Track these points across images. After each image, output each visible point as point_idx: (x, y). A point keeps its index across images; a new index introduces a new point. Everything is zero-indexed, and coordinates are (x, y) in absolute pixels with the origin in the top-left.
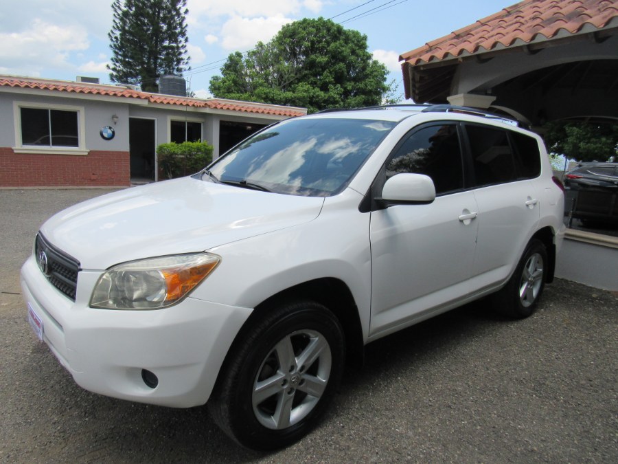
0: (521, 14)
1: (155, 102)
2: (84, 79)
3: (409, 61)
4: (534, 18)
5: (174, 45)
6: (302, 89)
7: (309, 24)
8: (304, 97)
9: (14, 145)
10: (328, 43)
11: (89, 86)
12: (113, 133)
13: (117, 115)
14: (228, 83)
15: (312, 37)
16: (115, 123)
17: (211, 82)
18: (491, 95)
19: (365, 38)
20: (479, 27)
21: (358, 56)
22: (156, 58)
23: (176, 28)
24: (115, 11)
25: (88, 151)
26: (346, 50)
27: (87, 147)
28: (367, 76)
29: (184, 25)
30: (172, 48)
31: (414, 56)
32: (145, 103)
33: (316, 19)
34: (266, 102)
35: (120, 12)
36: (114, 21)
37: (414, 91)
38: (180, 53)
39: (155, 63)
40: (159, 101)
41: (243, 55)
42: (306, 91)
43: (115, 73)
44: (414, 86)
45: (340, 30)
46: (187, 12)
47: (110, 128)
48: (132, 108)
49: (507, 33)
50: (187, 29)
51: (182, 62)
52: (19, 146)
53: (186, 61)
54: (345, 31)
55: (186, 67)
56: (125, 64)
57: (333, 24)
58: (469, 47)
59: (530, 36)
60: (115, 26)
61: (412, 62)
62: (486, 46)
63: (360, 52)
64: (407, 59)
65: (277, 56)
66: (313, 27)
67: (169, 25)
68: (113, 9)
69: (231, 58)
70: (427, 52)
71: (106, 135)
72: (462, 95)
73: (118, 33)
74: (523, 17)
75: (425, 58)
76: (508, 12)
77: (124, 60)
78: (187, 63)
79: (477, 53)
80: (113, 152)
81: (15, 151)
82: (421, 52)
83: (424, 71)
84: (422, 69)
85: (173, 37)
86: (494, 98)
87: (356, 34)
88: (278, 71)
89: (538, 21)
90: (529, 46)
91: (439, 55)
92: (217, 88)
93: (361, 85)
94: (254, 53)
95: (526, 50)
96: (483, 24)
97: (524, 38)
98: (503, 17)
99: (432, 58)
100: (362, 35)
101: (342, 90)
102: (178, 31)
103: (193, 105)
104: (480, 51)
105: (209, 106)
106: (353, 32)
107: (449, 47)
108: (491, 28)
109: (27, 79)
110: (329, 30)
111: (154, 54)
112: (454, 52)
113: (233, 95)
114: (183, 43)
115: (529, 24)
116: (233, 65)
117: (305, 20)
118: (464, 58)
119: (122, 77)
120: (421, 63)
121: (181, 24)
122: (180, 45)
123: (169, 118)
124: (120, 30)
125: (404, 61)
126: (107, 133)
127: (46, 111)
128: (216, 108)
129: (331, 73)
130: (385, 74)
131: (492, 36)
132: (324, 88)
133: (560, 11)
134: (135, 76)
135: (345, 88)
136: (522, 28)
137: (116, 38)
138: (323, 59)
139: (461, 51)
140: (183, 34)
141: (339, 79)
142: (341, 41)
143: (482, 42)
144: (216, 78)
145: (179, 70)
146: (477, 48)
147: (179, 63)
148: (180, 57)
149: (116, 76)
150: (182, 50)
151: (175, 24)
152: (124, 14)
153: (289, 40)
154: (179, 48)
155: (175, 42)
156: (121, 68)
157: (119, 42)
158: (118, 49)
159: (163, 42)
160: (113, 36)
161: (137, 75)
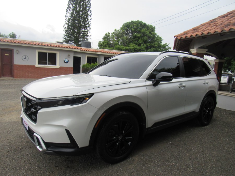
0: (217, 22)
1: (82, 50)
2: (58, 42)
3: (178, 38)
4: (221, 24)
6: (132, 46)
7: (134, 22)
8: (132, 49)
9: (36, 65)
10: (141, 29)
11: (60, 45)
12: (68, 61)
13: (70, 55)
14: (105, 44)
15: (135, 27)
16: (69, 57)
17: (99, 43)
18: (206, 49)
19: (154, 28)
20: (202, 26)
21: (151, 34)
22: (79, 35)
23: (87, 24)
24: (66, 18)
25: (60, 67)
26: (148, 32)
27: (59, 66)
28: (155, 41)
29: (89, 24)
30: (85, 31)
31: (179, 36)
32: (79, 51)
33: (136, 21)
34: (119, 50)
36: (65, 22)
37: (177, 47)
38: (88, 33)
39: (79, 36)
40: (83, 50)
41: (110, 33)
42: (133, 47)
43: (65, 40)
44: (177, 45)
45: (145, 25)
46: (91, 19)
47: (67, 59)
48: (75, 52)
49: (212, 29)
51: (88, 36)
52: (37, 65)
53: (89, 36)
54: (147, 25)
55: (90, 38)
56: (69, 37)
57: (143, 23)
58: (199, 34)
59: (221, 30)
60: (66, 24)
61: (179, 38)
62: (205, 33)
63: (152, 33)
64: (177, 37)
65: (122, 34)
66: (136, 24)
67: (84, 23)
69: (106, 35)
70: (184, 35)
71: (65, 61)
72: (196, 49)
73: (66, 26)
74: (217, 24)
75: (184, 37)
76: (212, 21)
77: (68, 36)
78: (90, 37)
79: (202, 35)
80: (68, 67)
81: (36, 67)
82: (182, 35)
83: (183, 41)
84: (182, 40)
85: (86, 27)
86: (207, 50)
88: (123, 39)
89: (223, 25)
90: (220, 34)
91: (189, 36)
92: (101, 45)
93: (153, 44)
94: (114, 33)
95: (219, 35)
96: (202, 25)
97: (219, 31)
98: (210, 23)
99: (186, 37)
100: (153, 26)
101: (146, 46)
102: (87, 25)
103: (95, 51)
104: (203, 35)
105: (101, 52)
106: (150, 25)
107: (192, 33)
108: (206, 27)
109: (41, 42)
110: (141, 24)
111: (79, 33)
112: (194, 35)
113: (107, 48)
115: (220, 26)
116: (107, 37)
117: (132, 21)
118: (197, 37)
119: (67, 41)
120: (182, 38)
122: (88, 30)
123: (86, 56)
125: (176, 38)
126: (66, 61)
127: (46, 53)
128: (103, 52)
129: (142, 40)
130: (161, 40)
131: (207, 30)
132: (139, 45)
133: (231, 22)
134: (71, 41)
135: (147, 46)
136: (218, 27)
137: (66, 27)
138: (139, 35)
139: (197, 35)
140: (89, 26)
141: (145, 42)
142: (146, 29)
143: (204, 32)
144: (100, 42)
145: (87, 39)
146: (202, 34)
147: (87, 37)
148: (88, 35)
149: (65, 41)
150: (89, 32)
151: (86, 23)
152: (69, 19)
153: (126, 28)
154: (87, 31)
155: (86, 29)
156: (67, 38)
157: (67, 29)
158: (66, 31)
159: (82, 29)
160: (65, 27)
161: (72, 40)
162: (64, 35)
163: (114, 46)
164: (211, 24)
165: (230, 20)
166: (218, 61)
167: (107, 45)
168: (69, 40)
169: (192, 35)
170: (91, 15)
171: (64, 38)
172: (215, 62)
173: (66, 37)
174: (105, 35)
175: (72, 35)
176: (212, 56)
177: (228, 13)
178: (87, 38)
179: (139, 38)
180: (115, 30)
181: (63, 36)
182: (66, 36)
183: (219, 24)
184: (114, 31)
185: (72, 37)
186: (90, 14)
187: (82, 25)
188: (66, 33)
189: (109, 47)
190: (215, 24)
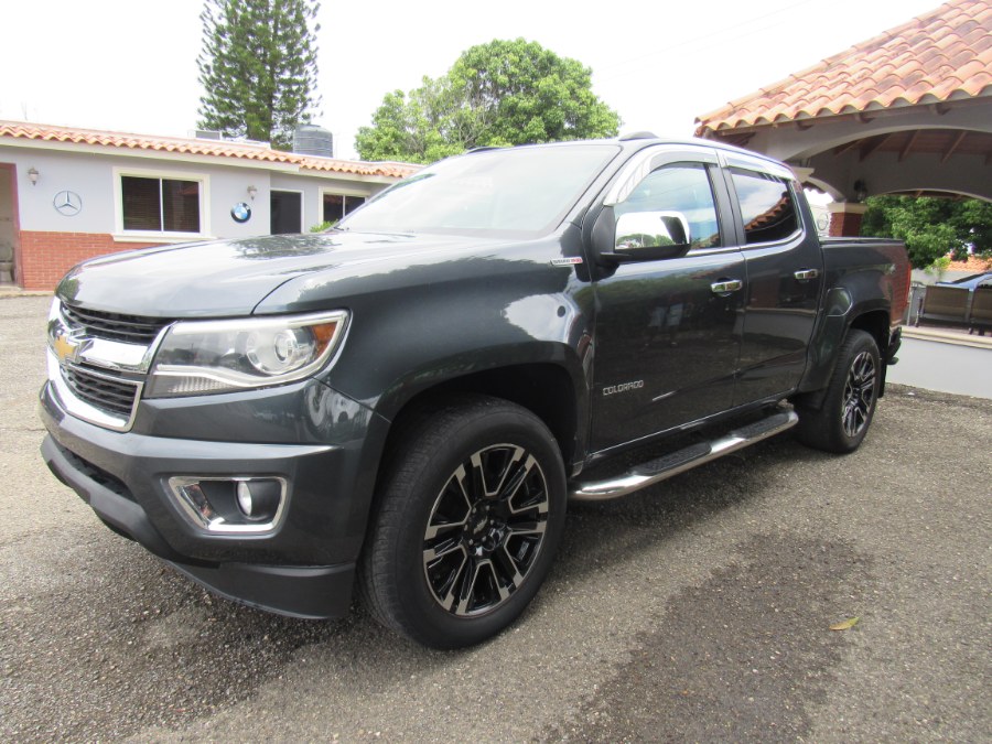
0: (847, 70)
3: (708, 125)
5: (298, 78)
7: (503, 48)
10: (534, 77)
12: (249, 212)
13: (256, 187)
14: (384, 139)
15: (511, 68)
16: (252, 198)
17: (357, 137)
19: (589, 73)
20: (794, 83)
21: (577, 98)
22: (271, 97)
23: (299, 52)
24: (205, 24)
26: (563, 90)
29: (313, 46)
30: (297, 83)
33: (514, 41)
35: (213, 28)
36: (204, 41)
38: (306, 91)
39: (270, 105)
41: (406, 94)
43: (206, 120)
45: (551, 60)
46: (318, 28)
47: (245, 205)
48: (274, 176)
50: (318, 53)
51: (309, 103)
53: (316, 102)
54: (560, 60)
56: (223, 107)
57: (541, 49)
58: (788, 112)
59: (864, 103)
60: (207, 50)
61: (713, 125)
62: (811, 110)
63: (582, 93)
64: (707, 121)
65: (457, 95)
66: (513, 53)
67: (290, 47)
68: (202, 22)
69: (388, 100)
70: (731, 113)
71: (239, 215)
73: (209, 60)
74: (849, 74)
75: (731, 122)
76: (829, 64)
77: (222, 102)
78: (317, 105)
82: (723, 113)
85: (296, 65)
87: (576, 65)
88: (460, 120)
92: (367, 146)
94: (420, 91)
96: (797, 78)
98: (823, 71)
100: (585, 67)
102: (304, 56)
104: (802, 117)
107: (760, 109)
108: (810, 86)
110: (534, 57)
111: (267, 94)
114: (311, 74)
116: (389, 111)
117: (495, 44)
120: (724, 128)
121: (306, 46)
122: (308, 78)
123: (322, 191)
124: (214, 54)
126: (241, 213)
129: (540, 121)
136: (851, 90)
137: (207, 67)
138: (527, 103)
140: (310, 60)
141: (554, 131)
142: (555, 76)
143: (804, 106)
144: (364, 131)
145: (306, 117)
146: (799, 114)
147: (305, 105)
148: (308, 96)
149: (207, 125)
150: (311, 86)
151: (299, 46)
152: (220, 31)
153: (472, 71)
154: (305, 82)
155: (300, 73)
156: (216, 113)
157: (213, 73)
158: (211, 84)
159: (282, 73)
160: (203, 63)
161: (240, 122)
162: (202, 99)
163: (425, 149)
164: (826, 74)
165: (891, 62)
166: (841, 208)
167: (393, 145)
168: (226, 123)
169: (762, 115)
170: (316, 8)
171: (204, 111)
172: (833, 214)
173: (210, 107)
174: (383, 99)
175: (238, 99)
176: (821, 191)
177: (886, 36)
178: (306, 111)
179: (529, 114)
180: (425, 79)
181: (200, 105)
182: (209, 102)
183: (855, 77)
184: (421, 85)
185: (239, 109)
186: (312, 6)
187: (278, 56)
188: (209, 90)
189: (404, 150)
190: (842, 76)
